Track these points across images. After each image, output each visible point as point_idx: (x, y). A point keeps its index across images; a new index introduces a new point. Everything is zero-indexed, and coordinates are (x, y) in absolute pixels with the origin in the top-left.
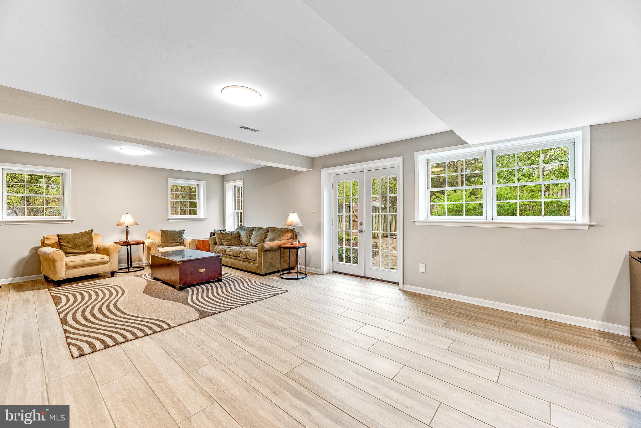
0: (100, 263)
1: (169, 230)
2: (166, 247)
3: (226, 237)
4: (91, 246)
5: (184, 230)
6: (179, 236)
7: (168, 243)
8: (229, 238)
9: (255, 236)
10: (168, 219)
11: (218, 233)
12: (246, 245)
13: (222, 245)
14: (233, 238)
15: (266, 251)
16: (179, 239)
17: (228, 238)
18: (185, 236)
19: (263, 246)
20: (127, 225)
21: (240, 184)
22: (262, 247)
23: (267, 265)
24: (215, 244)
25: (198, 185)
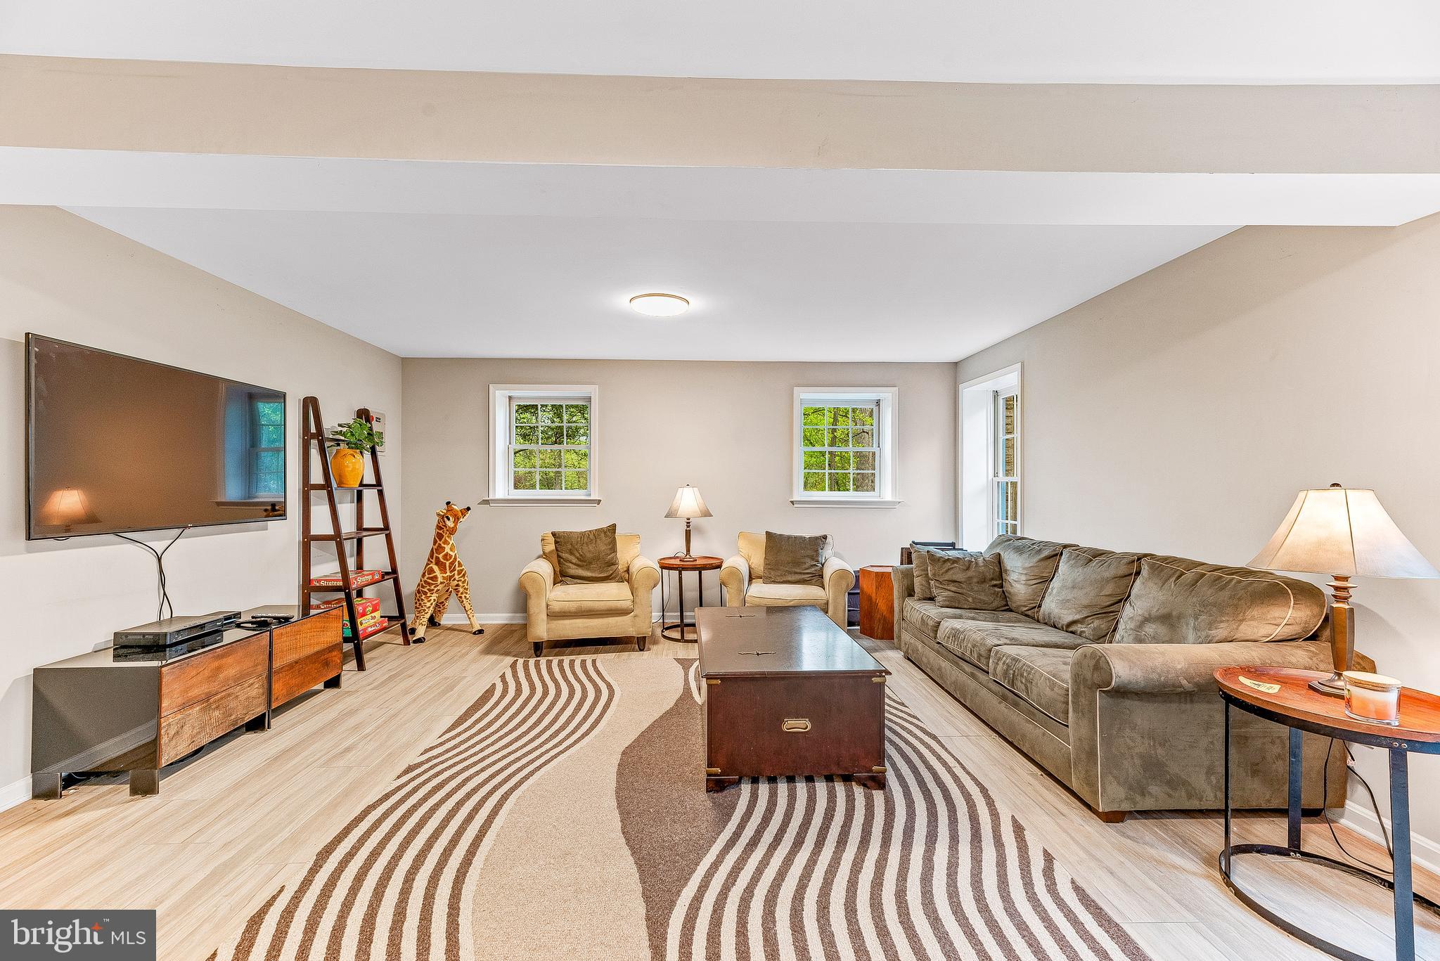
0: (611, 610)
1: (786, 532)
2: (775, 582)
3: (947, 571)
4: (613, 564)
5: (825, 537)
6: (810, 552)
7: (779, 573)
8: (960, 576)
9: (1063, 587)
10: (792, 502)
11: (920, 556)
12: (1027, 615)
13: (932, 599)
14: (975, 580)
15: (1122, 692)
16: (809, 562)
17: (955, 578)
18: (827, 552)
19: (1100, 665)
20: (688, 517)
21: (1009, 381)
22: (1097, 667)
23: (1132, 768)
24: (910, 593)
25: (878, 403)
